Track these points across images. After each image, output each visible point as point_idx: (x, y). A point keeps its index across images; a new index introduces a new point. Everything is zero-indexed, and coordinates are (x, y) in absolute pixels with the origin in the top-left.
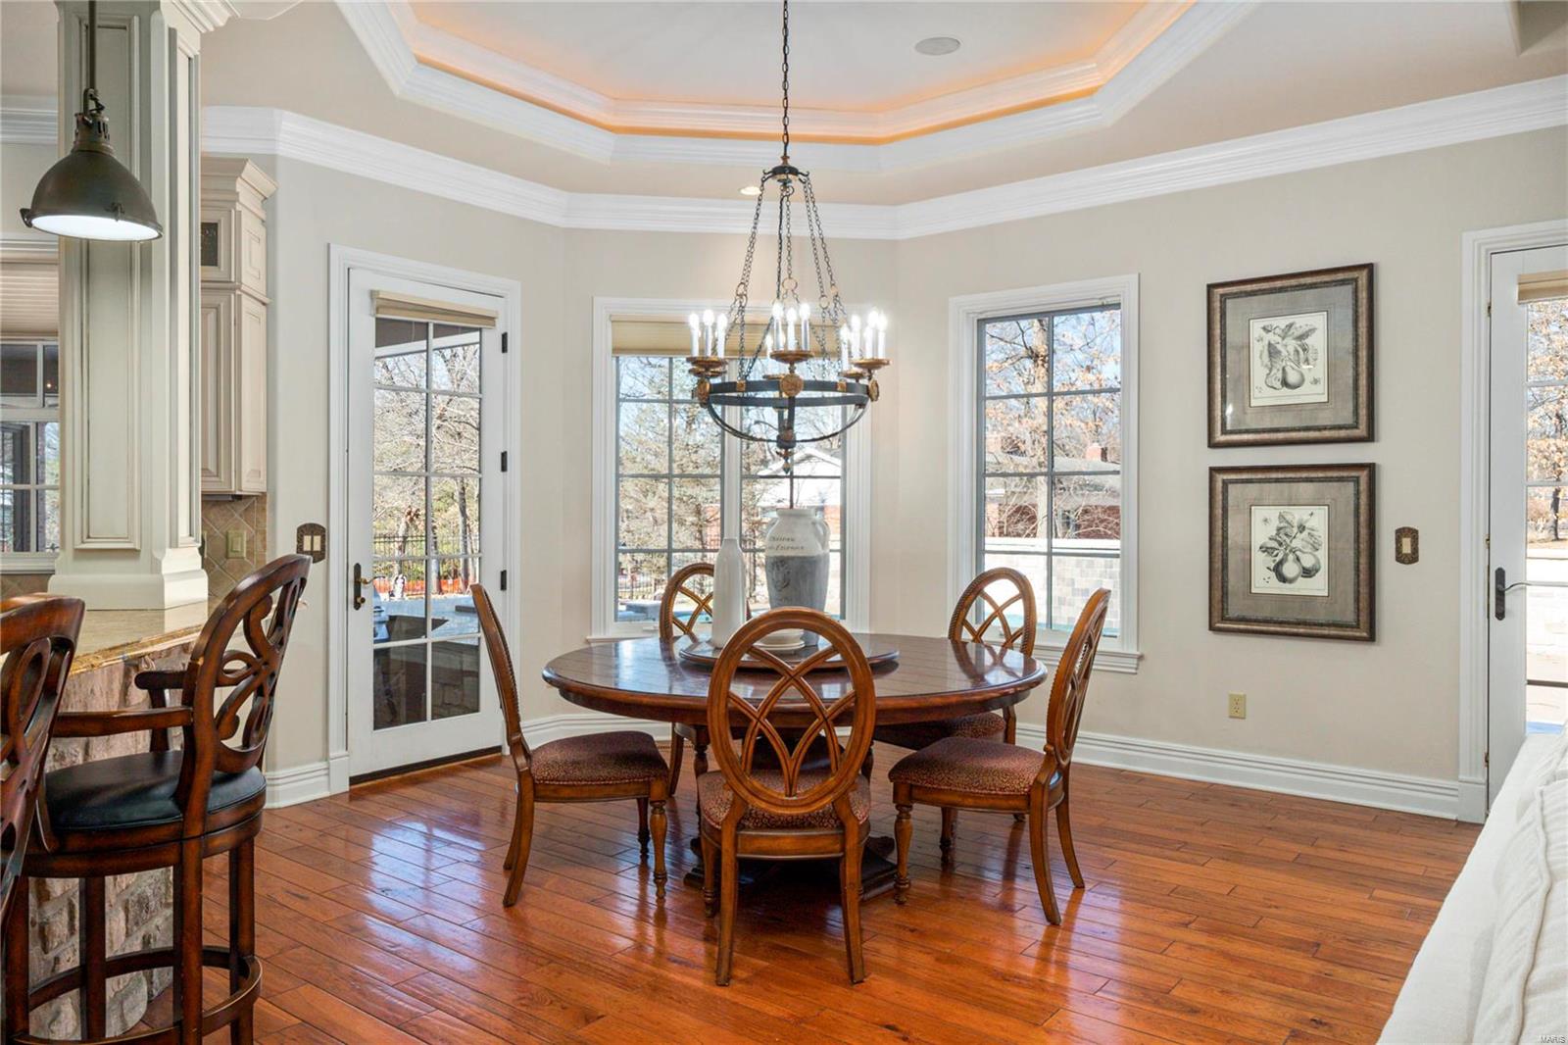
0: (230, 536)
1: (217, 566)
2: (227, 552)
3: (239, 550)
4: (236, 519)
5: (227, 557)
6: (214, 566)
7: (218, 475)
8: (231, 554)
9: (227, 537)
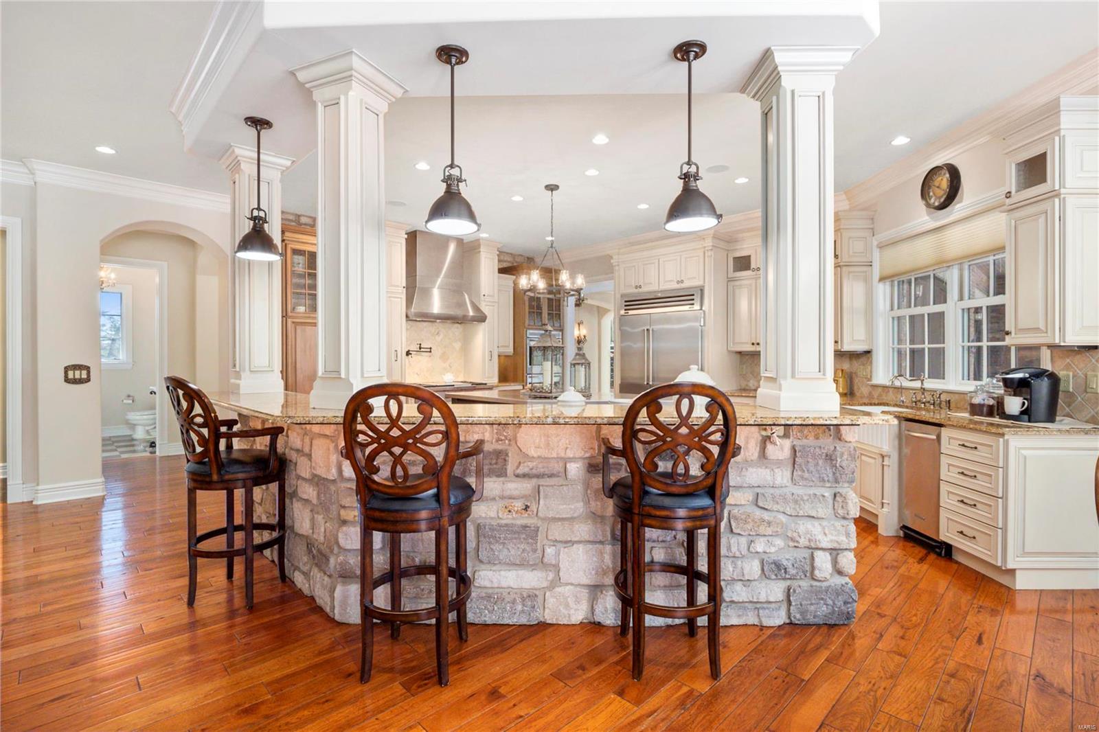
0: (1088, 376)
1: (1079, 398)
2: (1086, 388)
3: (1095, 387)
4: (1093, 364)
5: (1086, 391)
6: (1077, 398)
7: (1047, 332)
8: (1089, 390)
9: (1086, 377)
